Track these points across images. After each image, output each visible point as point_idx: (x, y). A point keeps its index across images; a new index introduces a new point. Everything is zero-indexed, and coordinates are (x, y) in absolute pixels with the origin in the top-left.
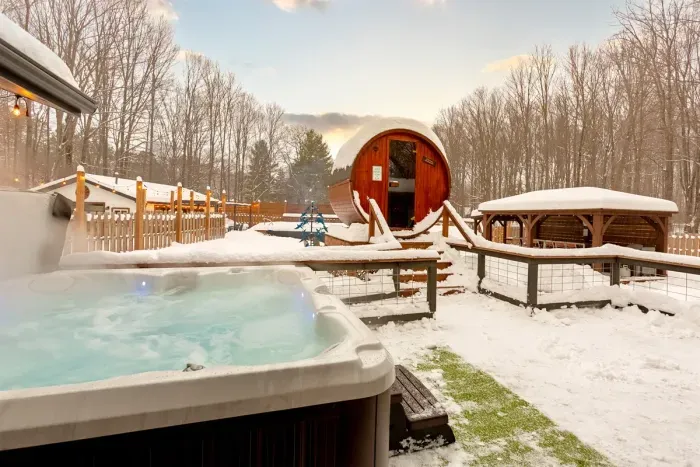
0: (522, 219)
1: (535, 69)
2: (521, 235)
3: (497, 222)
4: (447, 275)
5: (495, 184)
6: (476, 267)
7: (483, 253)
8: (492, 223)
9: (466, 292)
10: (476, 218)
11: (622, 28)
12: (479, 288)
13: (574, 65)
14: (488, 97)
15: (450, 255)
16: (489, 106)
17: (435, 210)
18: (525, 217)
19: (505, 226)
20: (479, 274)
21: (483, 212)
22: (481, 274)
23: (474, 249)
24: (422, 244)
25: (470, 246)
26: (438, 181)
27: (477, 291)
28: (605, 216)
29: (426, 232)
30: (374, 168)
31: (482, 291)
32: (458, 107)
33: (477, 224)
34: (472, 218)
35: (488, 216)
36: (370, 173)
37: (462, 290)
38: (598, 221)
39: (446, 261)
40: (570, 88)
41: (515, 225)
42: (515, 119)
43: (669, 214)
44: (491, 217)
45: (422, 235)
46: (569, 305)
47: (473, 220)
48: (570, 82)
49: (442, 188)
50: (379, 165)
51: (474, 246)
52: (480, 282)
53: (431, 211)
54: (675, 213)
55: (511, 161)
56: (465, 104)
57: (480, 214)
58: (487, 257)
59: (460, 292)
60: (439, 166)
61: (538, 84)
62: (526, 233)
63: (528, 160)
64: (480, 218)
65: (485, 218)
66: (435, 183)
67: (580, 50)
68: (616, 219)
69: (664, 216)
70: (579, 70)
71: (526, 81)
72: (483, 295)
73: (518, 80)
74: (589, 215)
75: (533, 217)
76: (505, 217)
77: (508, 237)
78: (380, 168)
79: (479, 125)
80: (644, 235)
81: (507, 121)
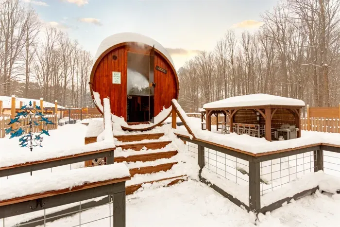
0: (226, 112)
1: (227, 42)
2: (226, 121)
3: (213, 114)
4: (172, 164)
5: (211, 97)
6: (197, 156)
7: (202, 145)
8: (210, 115)
9: (190, 180)
10: (202, 112)
11: (264, 23)
12: (200, 177)
13: (244, 41)
14: (207, 55)
15: (176, 144)
16: (207, 59)
17: (167, 107)
18: (228, 111)
19: (217, 116)
20: (199, 164)
21: (206, 109)
22: (202, 164)
23: (195, 141)
24: (155, 135)
25: (191, 137)
26: (169, 86)
27: (198, 179)
28: (272, 109)
29: (160, 124)
30: (114, 73)
31: (203, 180)
32: (194, 60)
33: (203, 116)
34: (200, 112)
35: (209, 111)
36: (110, 77)
37: (184, 178)
38: (268, 112)
39: (173, 150)
40: (242, 52)
41: (222, 115)
42: (219, 66)
43: (301, 107)
44: (210, 112)
45: (157, 127)
46: (288, 200)
47: (201, 114)
48: (243, 49)
49: (173, 90)
50: (119, 71)
51: (194, 137)
52: (200, 171)
53: (164, 108)
54: (304, 106)
55: (218, 85)
56: (197, 58)
57: (204, 110)
58: (206, 149)
59: (183, 181)
60: (169, 73)
61: (229, 49)
62: (228, 119)
63: (226, 86)
64: (205, 112)
65: (207, 112)
66: (167, 87)
67: (246, 34)
68: (276, 111)
69: (298, 108)
70: (246, 43)
71: (223, 47)
72: (203, 184)
73: (220, 47)
74: (263, 109)
75: (233, 111)
76: (217, 111)
77: (219, 122)
78: (119, 74)
79: (203, 69)
80: (282, 119)
81: (216, 66)
